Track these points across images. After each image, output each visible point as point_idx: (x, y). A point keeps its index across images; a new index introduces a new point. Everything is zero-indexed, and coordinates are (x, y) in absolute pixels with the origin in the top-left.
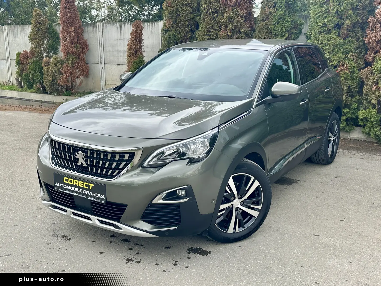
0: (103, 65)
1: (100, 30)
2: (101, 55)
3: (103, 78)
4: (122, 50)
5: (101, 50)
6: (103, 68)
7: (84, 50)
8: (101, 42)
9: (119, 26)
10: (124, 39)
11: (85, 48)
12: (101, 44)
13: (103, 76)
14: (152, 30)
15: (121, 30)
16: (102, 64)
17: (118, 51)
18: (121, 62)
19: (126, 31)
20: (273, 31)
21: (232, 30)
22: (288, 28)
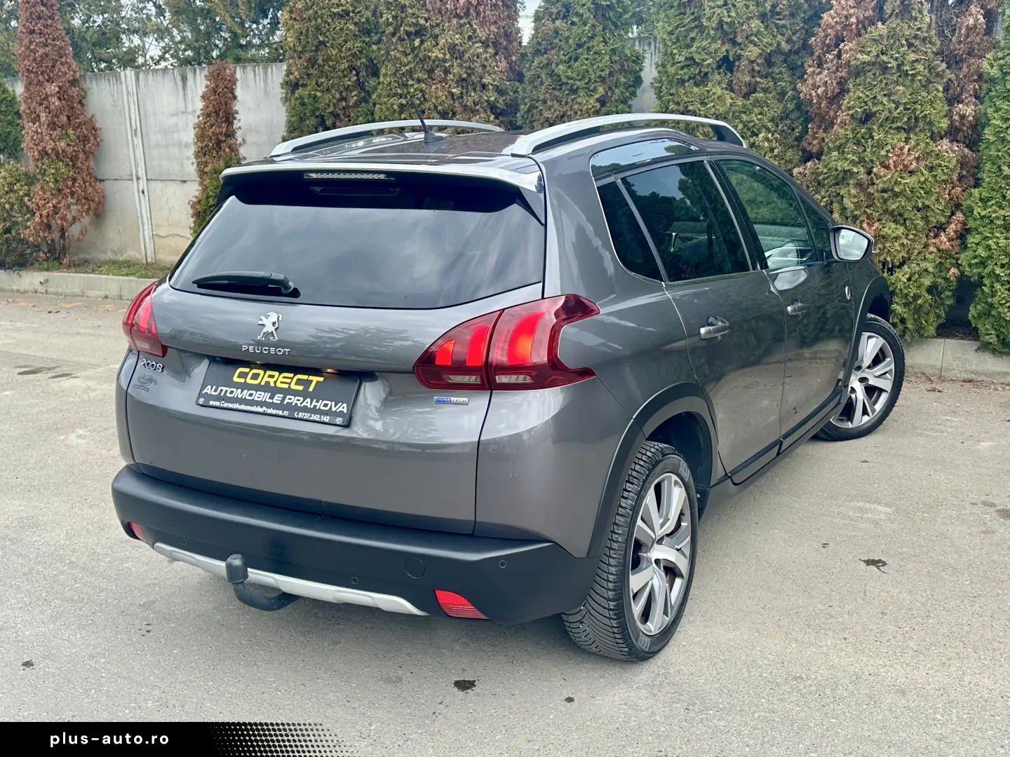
0: (143, 184)
1: (130, 88)
2: (138, 155)
3: (145, 220)
5: (135, 143)
6: (143, 192)
7: (88, 143)
8: (134, 121)
9: (179, 78)
10: (194, 111)
11: (92, 138)
12: (134, 127)
13: (145, 214)
14: (266, 87)
15: (184, 86)
16: (141, 181)
17: (180, 144)
18: (190, 174)
19: (199, 90)
20: (564, 80)
21: (461, 81)
22: (602, 71)
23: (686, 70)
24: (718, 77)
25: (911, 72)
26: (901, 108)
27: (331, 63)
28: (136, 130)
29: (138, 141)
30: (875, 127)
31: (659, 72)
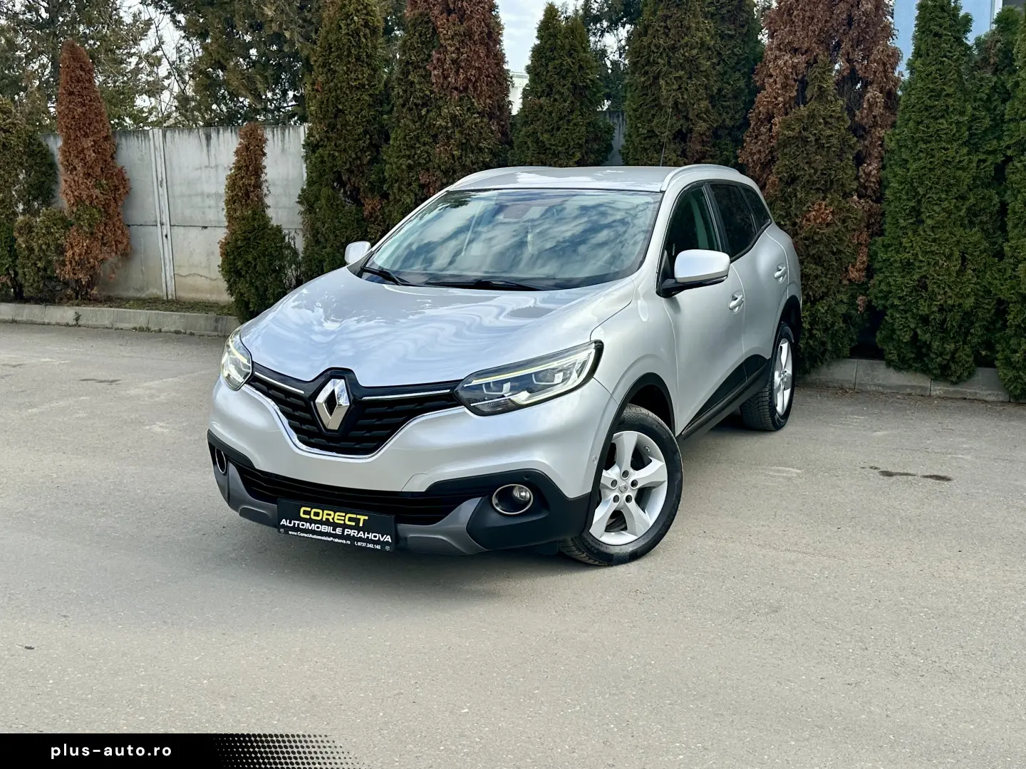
0: (166, 229)
1: (157, 145)
2: (162, 204)
3: (167, 261)
4: (214, 192)
5: (161, 193)
6: (166, 236)
7: (119, 191)
8: (162, 174)
9: (203, 137)
10: (217, 166)
11: (121, 187)
12: (160, 179)
13: (168, 255)
14: (283, 146)
15: (208, 145)
16: (164, 227)
17: (202, 194)
18: (211, 221)
19: (222, 148)
20: (549, 146)
21: (461, 146)
22: (580, 139)
23: (648, 141)
24: (673, 146)
25: (826, 145)
26: (819, 173)
27: (348, 128)
28: (161, 182)
29: (163, 191)
30: (798, 188)
31: (627, 141)
